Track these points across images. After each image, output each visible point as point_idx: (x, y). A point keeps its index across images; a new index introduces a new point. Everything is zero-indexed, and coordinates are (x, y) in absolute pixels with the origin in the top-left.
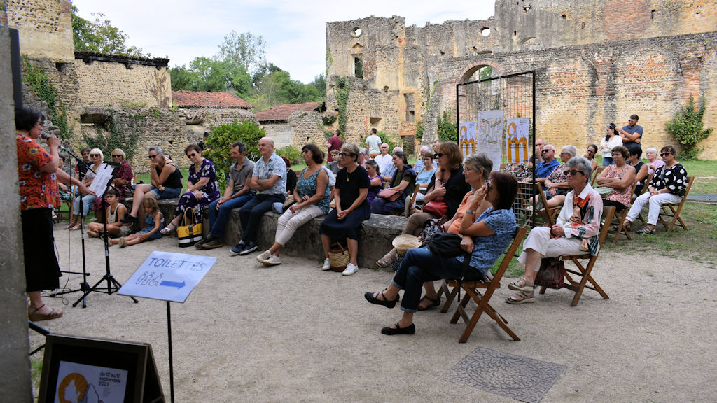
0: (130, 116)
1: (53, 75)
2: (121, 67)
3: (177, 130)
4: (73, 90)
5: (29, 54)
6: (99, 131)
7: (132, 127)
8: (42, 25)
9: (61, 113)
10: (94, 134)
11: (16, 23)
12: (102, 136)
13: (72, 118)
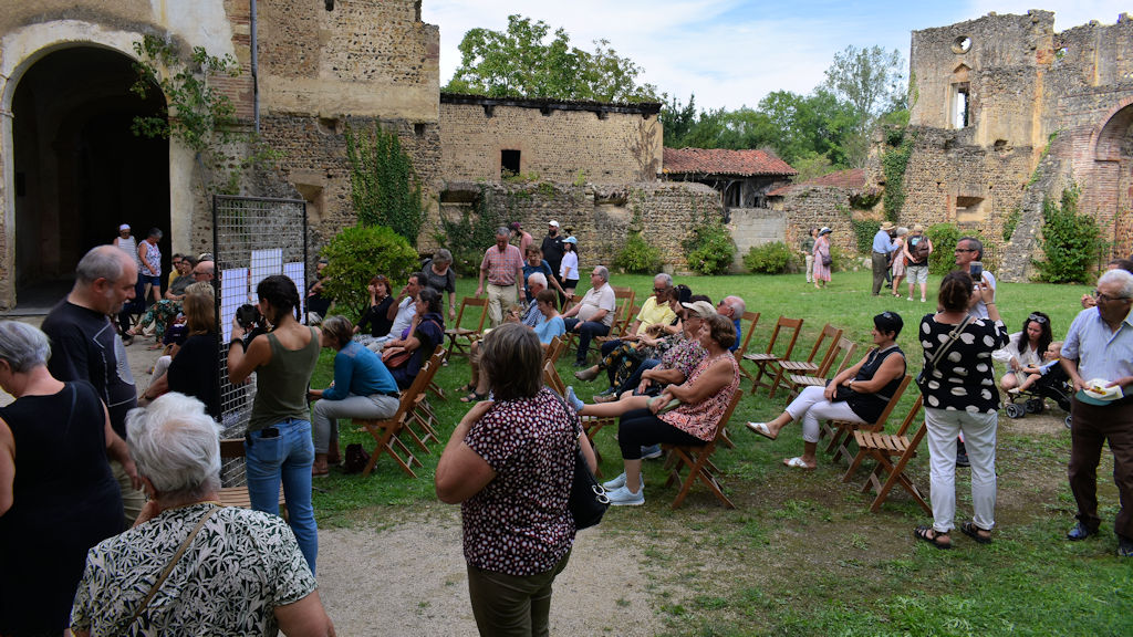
0: (509, 194)
1: (408, 141)
2: (592, 117)
3: (579, 214)
4: (433, 159)
5: (382, 114)
6: (466, 214)
7: (511, 208)
8: (401, 77)
9: (414, 189)
10: (458, 218)
11: (370, 77)
12: (467, 221)
13: (428, 196)
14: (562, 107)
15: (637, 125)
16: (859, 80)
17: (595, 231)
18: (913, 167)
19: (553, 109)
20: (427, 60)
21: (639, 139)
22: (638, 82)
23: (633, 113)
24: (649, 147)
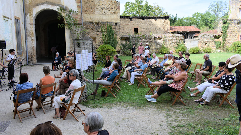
0: (135, 38)
1: (114, 27)
2: (154, 20)
3: (151, 41)
4: (119, 30)
5: (108, 21)
7: (136, 40)
8: (112, 13)
9: (115, 37)
10: (125, 43)
11: (105, 13)
12: (126, 43)
13: (118, 38)
14: (147, 18)
15: (164, 21)
16: (216, 9)
17: (155, 45)
18: (229, 29)
19: (145, 19)
20: (117, 9)
21: (164, 24)
22: (164, 12)
23: (163, 19)
24: (167, 26)
